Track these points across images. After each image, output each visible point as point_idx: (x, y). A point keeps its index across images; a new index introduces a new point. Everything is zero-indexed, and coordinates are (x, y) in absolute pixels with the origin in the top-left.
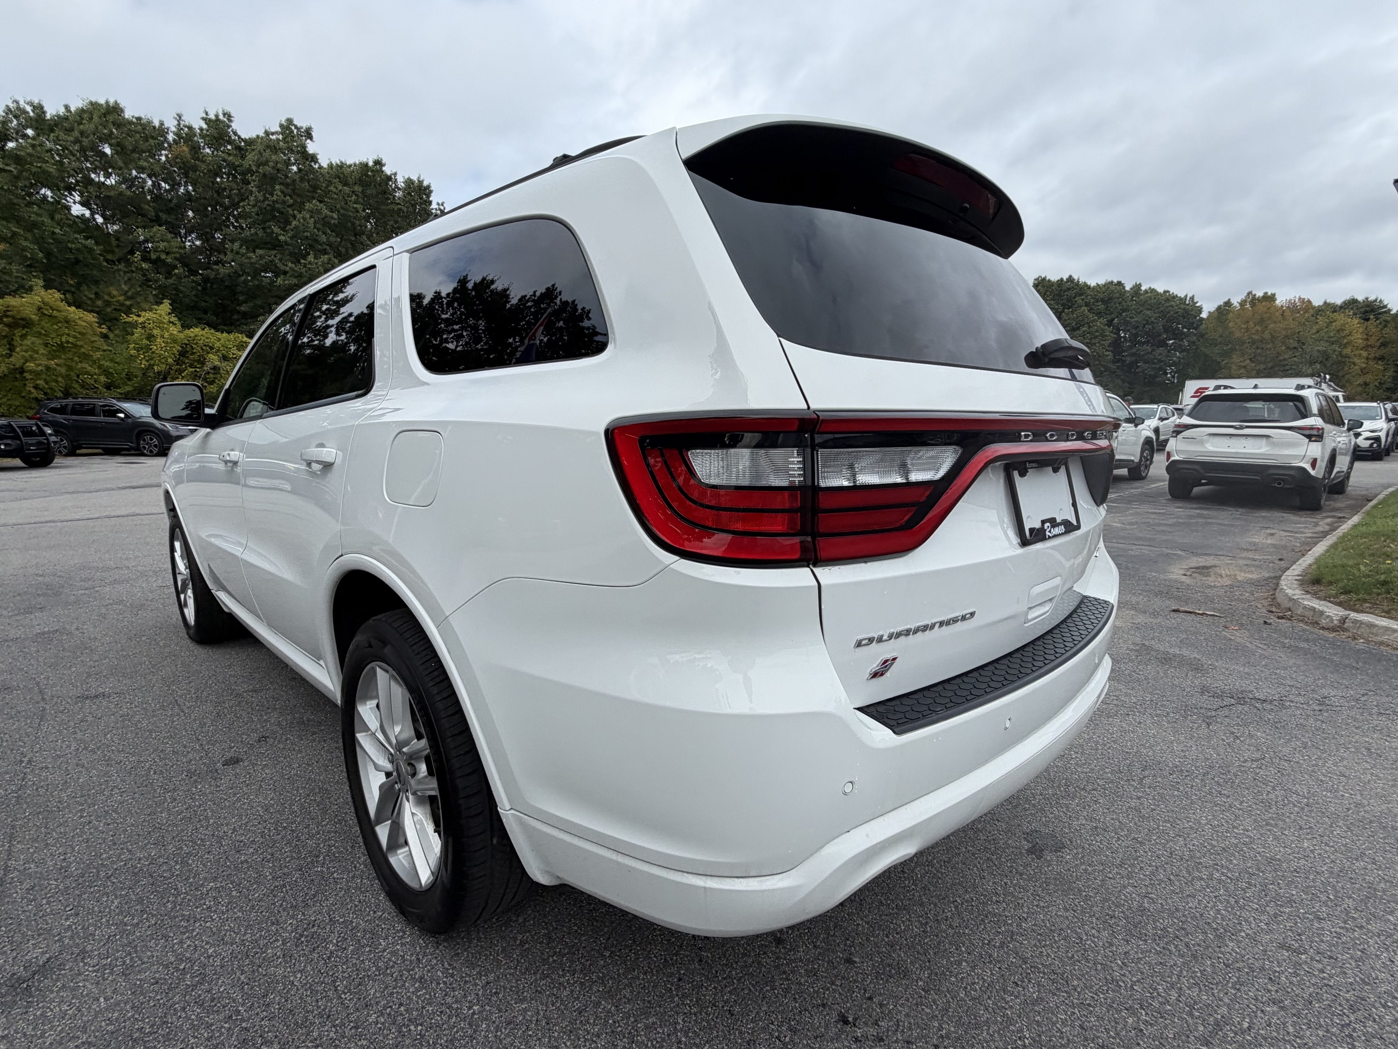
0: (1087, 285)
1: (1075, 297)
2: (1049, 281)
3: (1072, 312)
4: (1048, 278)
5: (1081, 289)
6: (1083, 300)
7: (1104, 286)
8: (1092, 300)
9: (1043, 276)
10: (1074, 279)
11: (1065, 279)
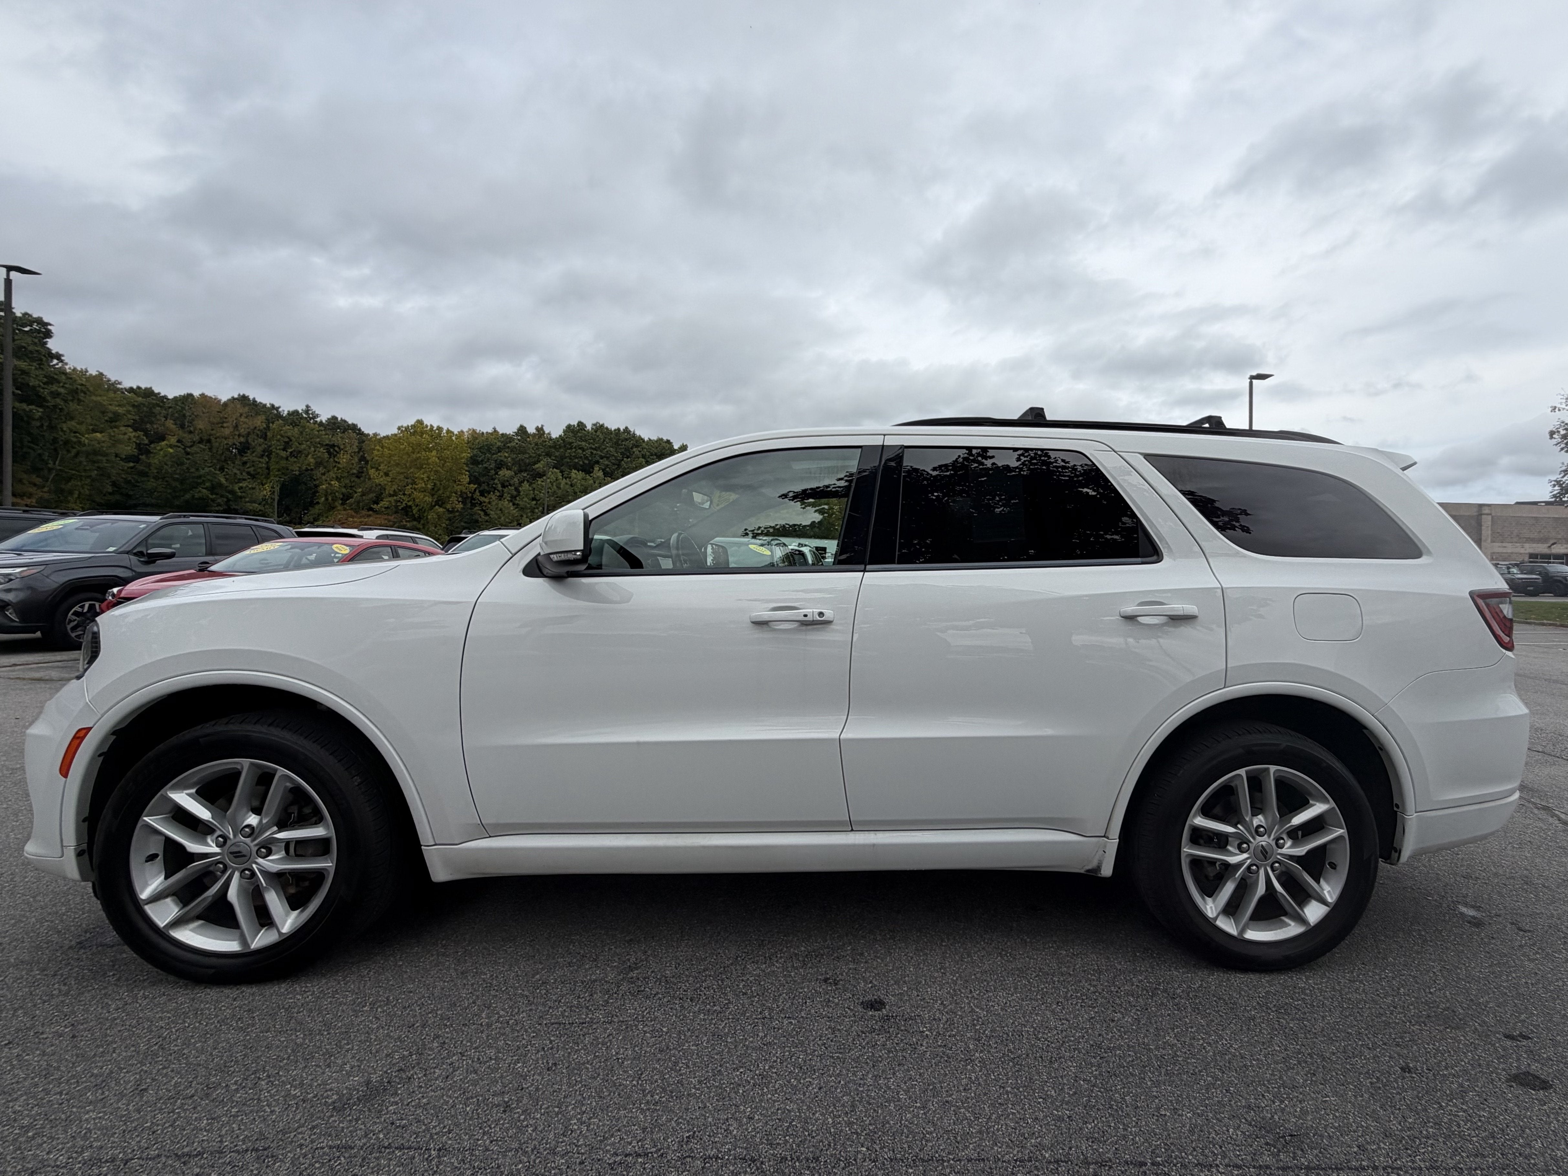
0: (642, 439)
1: (632, 448)
2: (607, 428)
3: (631, 462)
4: (605, 426)
5: (637, 441)
6: (640, 451)
7: (657, 441)
8: (648, 454)
9: (601, 423)
10: (630, 431)
11: (622, 430)
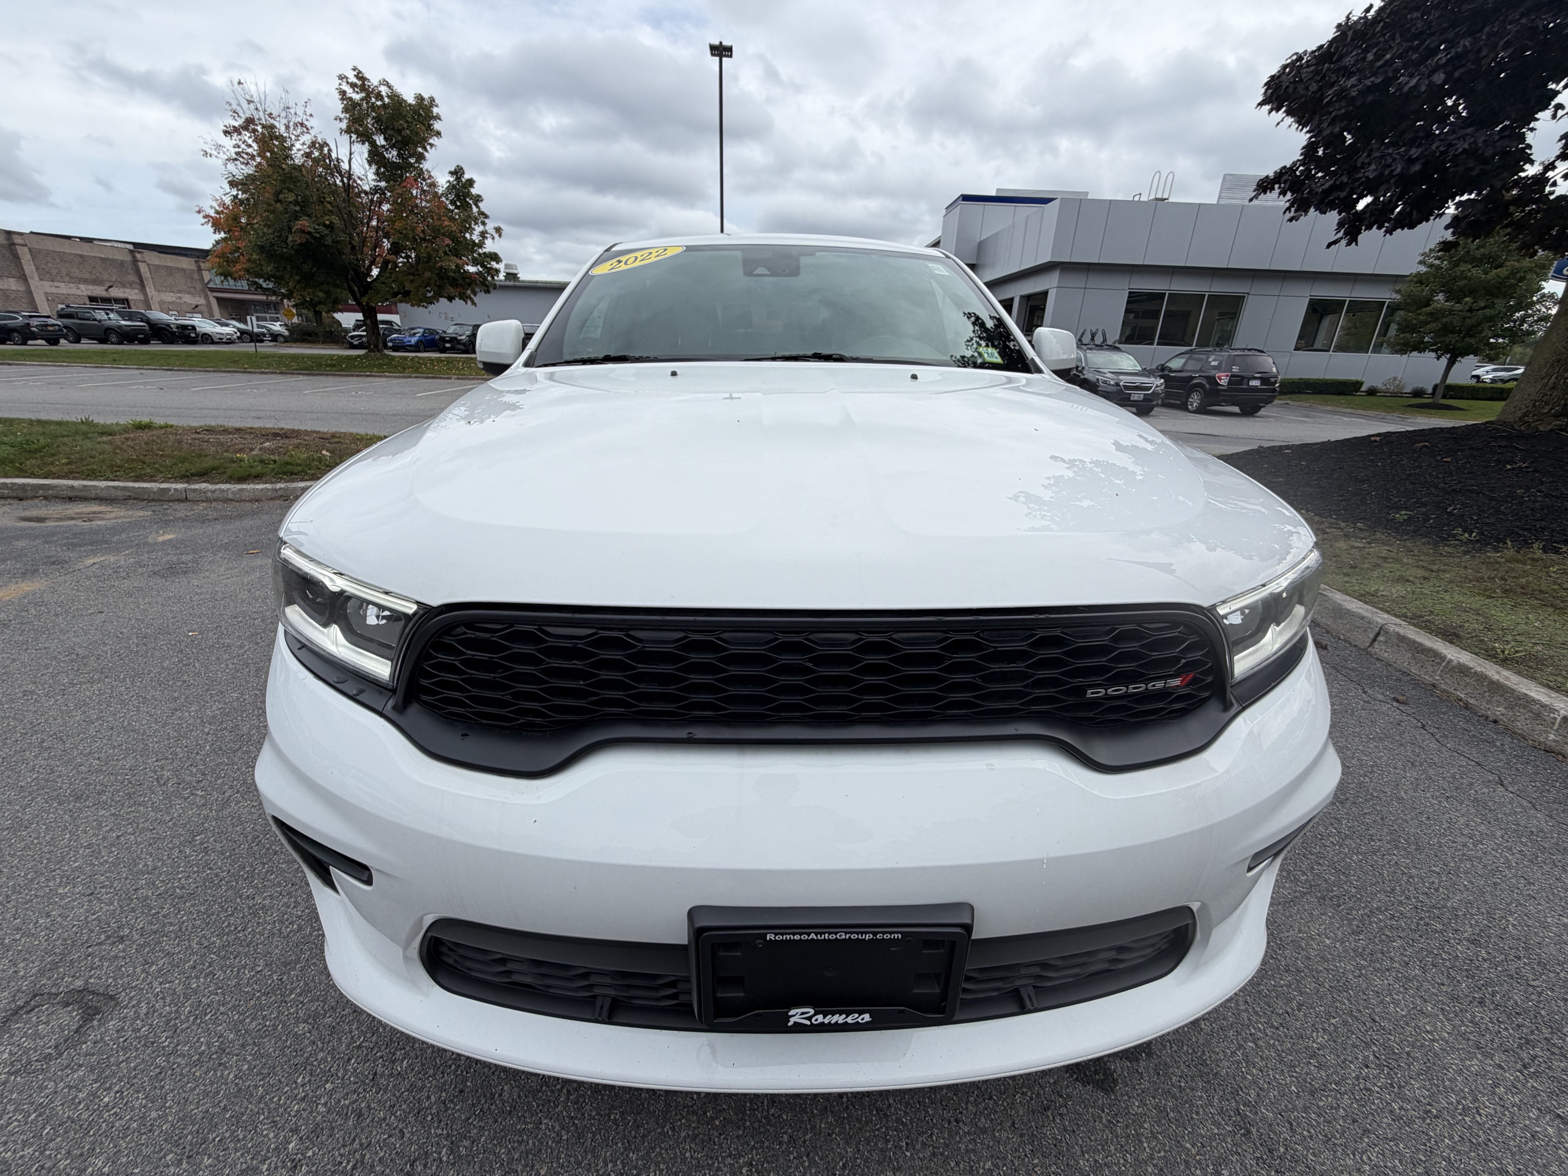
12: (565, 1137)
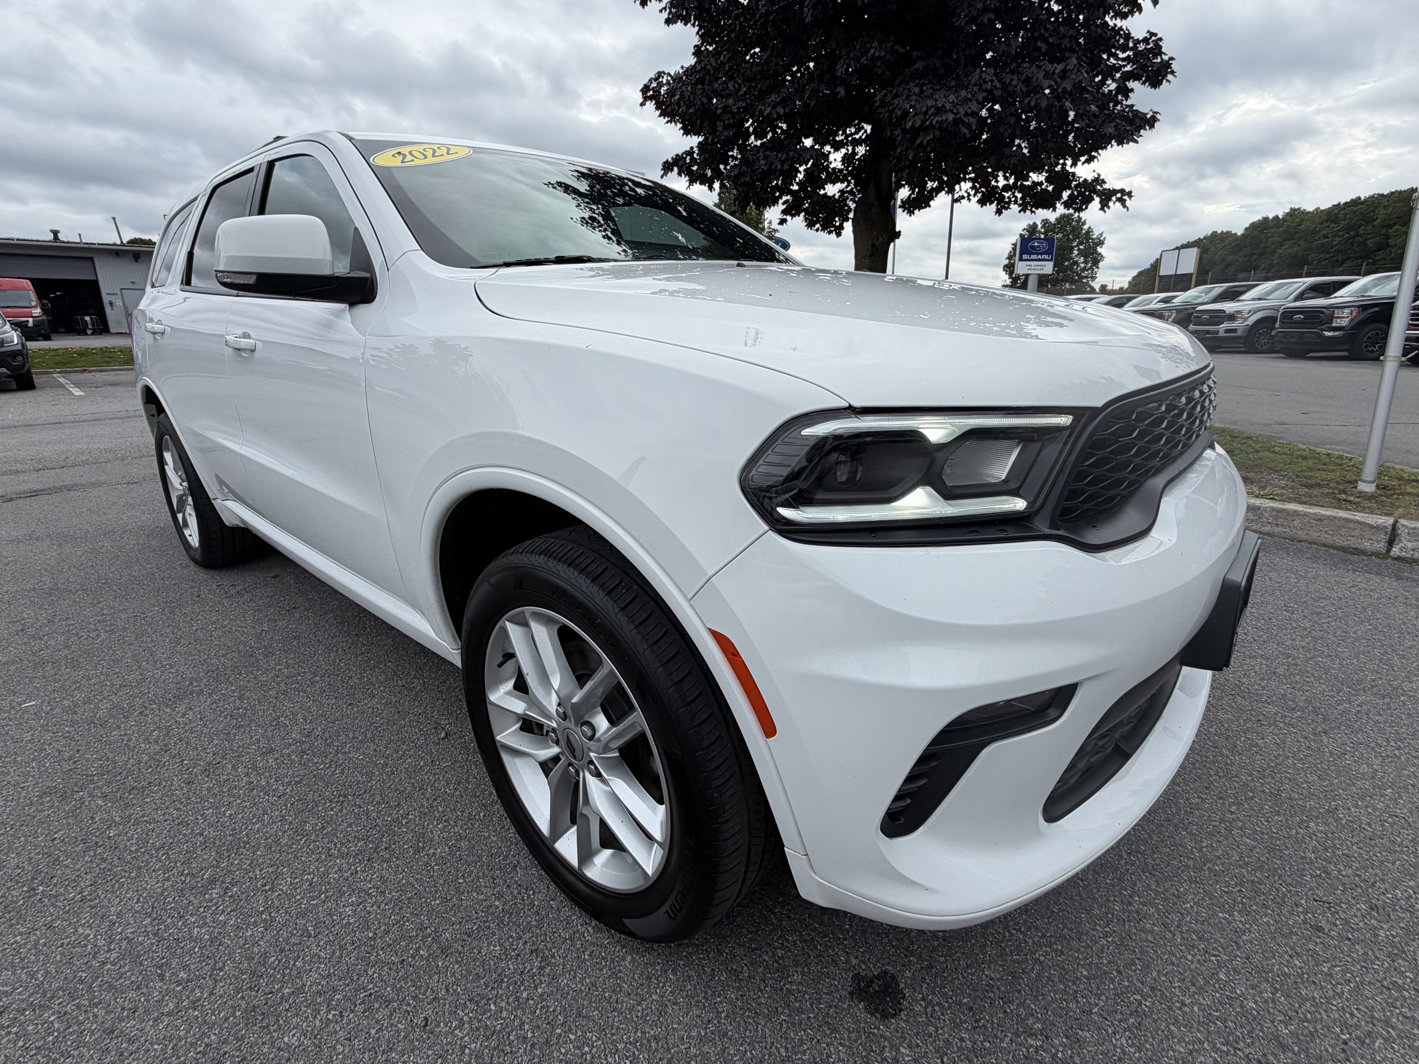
12: (1060, 948)
